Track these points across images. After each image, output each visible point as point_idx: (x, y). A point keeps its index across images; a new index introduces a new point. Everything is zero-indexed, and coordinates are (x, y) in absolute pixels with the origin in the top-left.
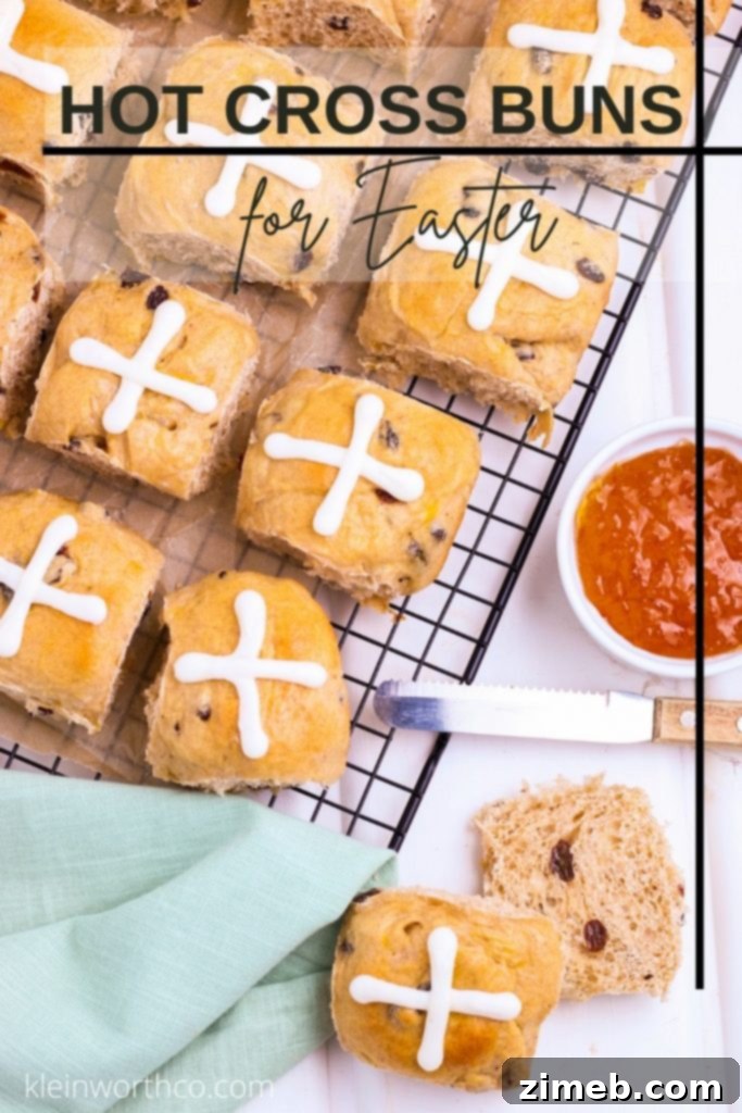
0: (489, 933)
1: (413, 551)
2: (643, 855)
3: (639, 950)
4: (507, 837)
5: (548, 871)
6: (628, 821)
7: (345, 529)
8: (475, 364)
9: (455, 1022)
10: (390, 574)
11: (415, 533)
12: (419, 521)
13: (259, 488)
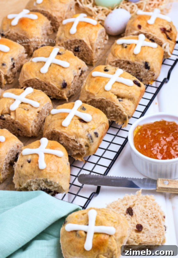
0: (106, 213)
1: (89, 136)
2: (153, 210)
3: (152, 231)
4: (114, 207)
5: (126, 213)
6: (149, 202)
8: (107, 99)
9: (96, 236)
10: (82, 141)
11: (90, 132)
12: (90, 128)
13: (49, 121)
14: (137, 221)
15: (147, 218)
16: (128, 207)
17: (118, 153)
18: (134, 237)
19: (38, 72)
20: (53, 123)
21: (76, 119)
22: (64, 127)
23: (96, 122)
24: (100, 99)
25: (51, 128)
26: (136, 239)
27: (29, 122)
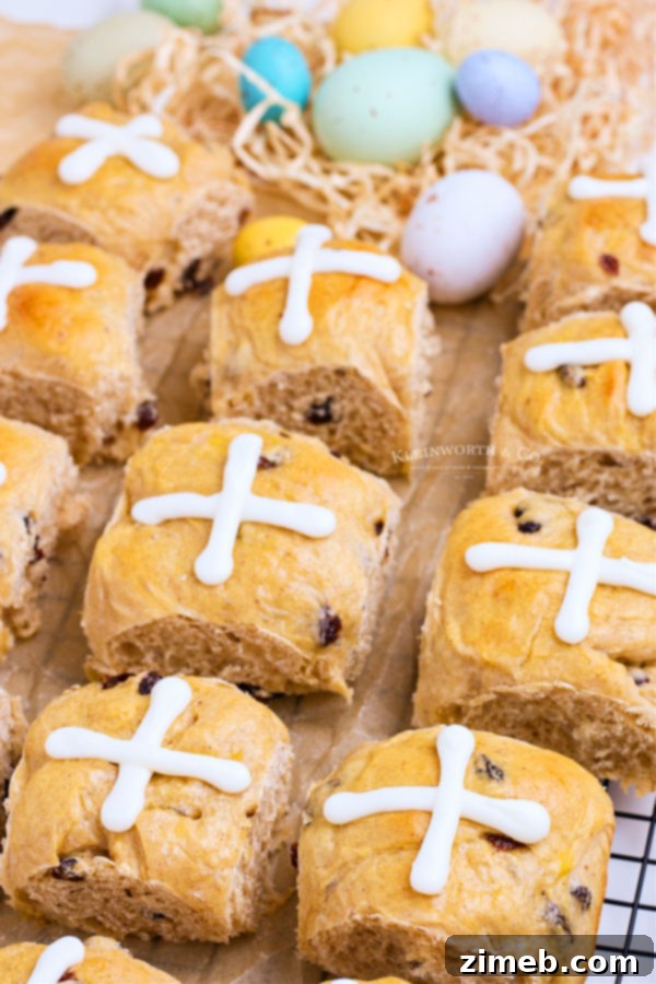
1: (552, 916)
7: (456, 886)
8: (579, 686)
11: (550, 891)
12: (551, 873)
13: (326, 867)
19: (184, 577)
20: (353, 876)
21: (470, 841)
22: (427, 897)
23: (571, 835)
24: (542, 689)
25: (353, 905)
27: (220, 882)
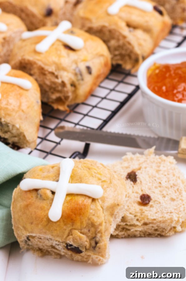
0: (90, 166)
1: (77, 70)
2: (171, 176)
3: (166, 204)
5: (125, 179)
6: (164, 165)
8: (110, 25)
9: (69, 198)
10: (66, 77)
11: (78, 64)
12: (81, 59)
13: (17, 49)
14: (142, 191)
15: (160, 187)
16: (129, 171)
17: (123, 104)
18: (136, 212)
20: (23, 49)
21: (58, 45)
22: (40, 53)
23: (89, 52)
24: (100, 26)
26: (139, 214)
